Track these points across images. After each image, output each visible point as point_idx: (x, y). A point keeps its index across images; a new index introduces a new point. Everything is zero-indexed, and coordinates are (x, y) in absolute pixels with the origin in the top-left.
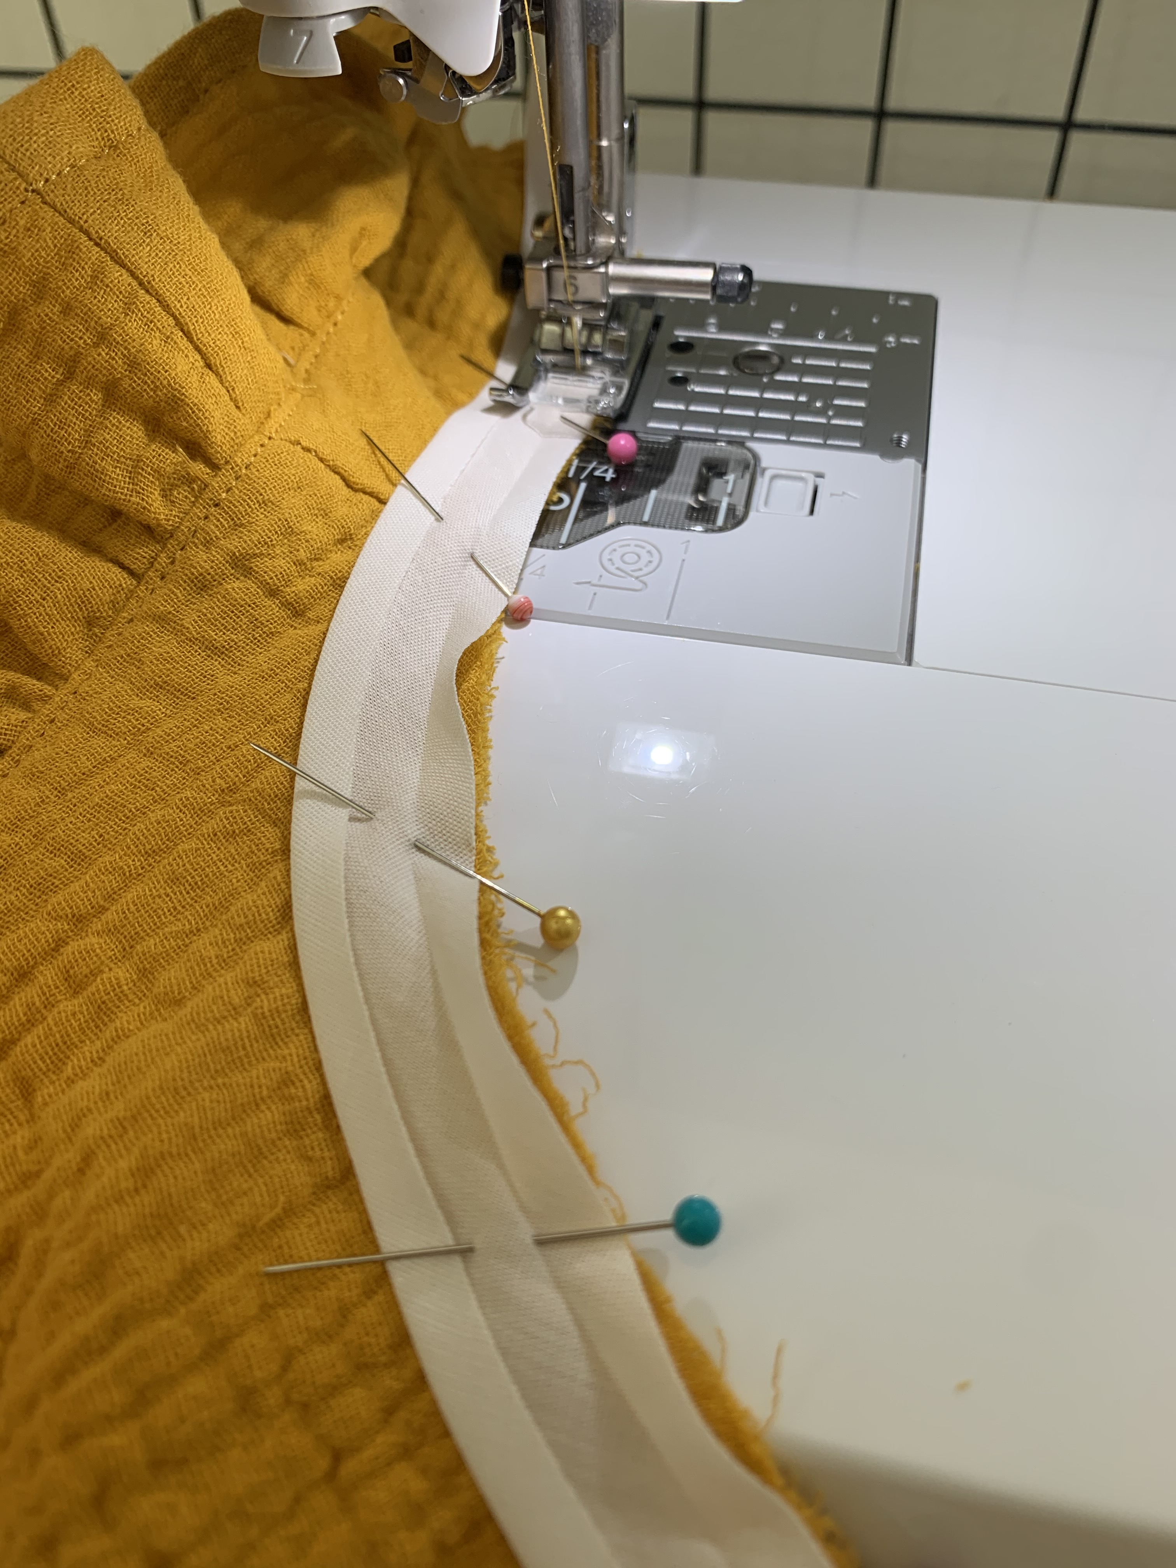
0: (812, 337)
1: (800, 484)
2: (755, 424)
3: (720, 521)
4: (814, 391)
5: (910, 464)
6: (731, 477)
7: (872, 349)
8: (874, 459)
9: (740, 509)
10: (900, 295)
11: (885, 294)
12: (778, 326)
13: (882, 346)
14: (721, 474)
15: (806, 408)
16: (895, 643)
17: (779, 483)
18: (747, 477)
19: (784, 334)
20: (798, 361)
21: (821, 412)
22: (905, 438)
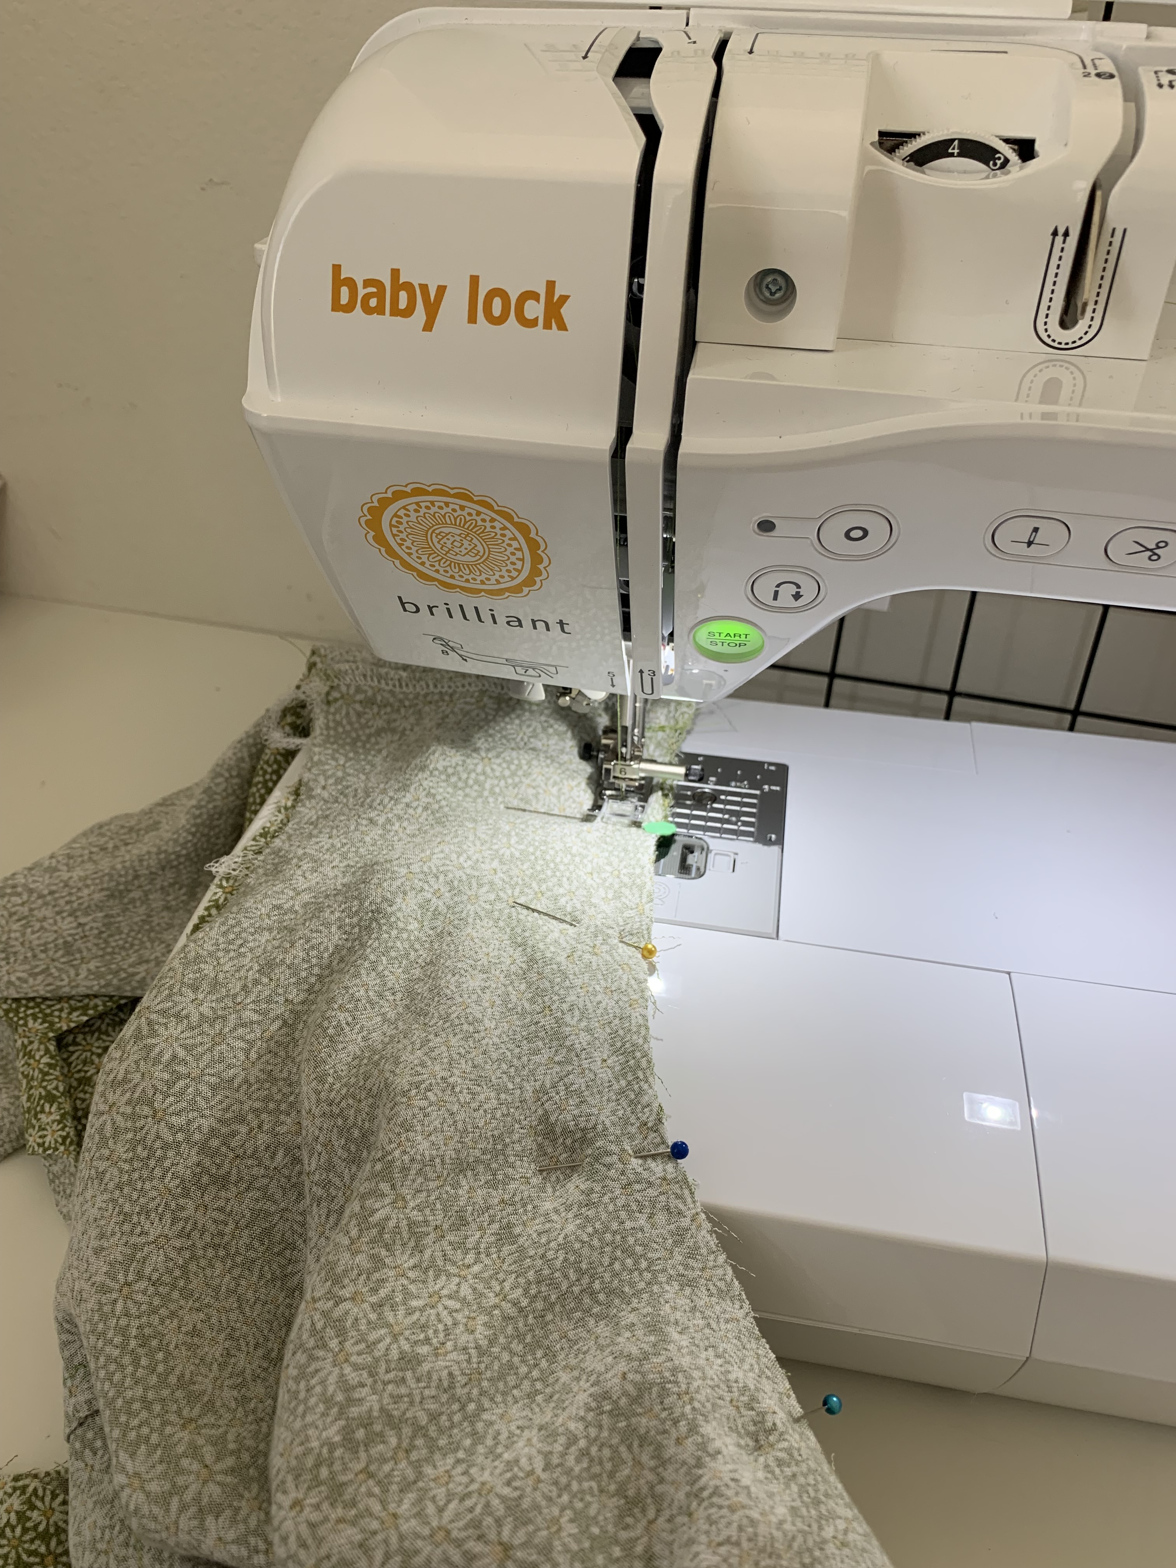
0: (729, 786)
1: (727, 858)
2: (705, 829)
3: (693, 875)
4: (732, 813)
5: (776, 849)
6: (696, 854)
7: (758, 792)
8: (759, 846)
9: (702, 870)
10: (770, 764)
11: (763, 763)
12: (713, 779)
13: (762, 790)
14: (692, 852)
15: (728, 822)
16: (771, 930)
17: (717, 857)
18: (704, 853)
19: (716, 784)
20: (723, 797)
21: (736, 824)
22: (773, 836)
